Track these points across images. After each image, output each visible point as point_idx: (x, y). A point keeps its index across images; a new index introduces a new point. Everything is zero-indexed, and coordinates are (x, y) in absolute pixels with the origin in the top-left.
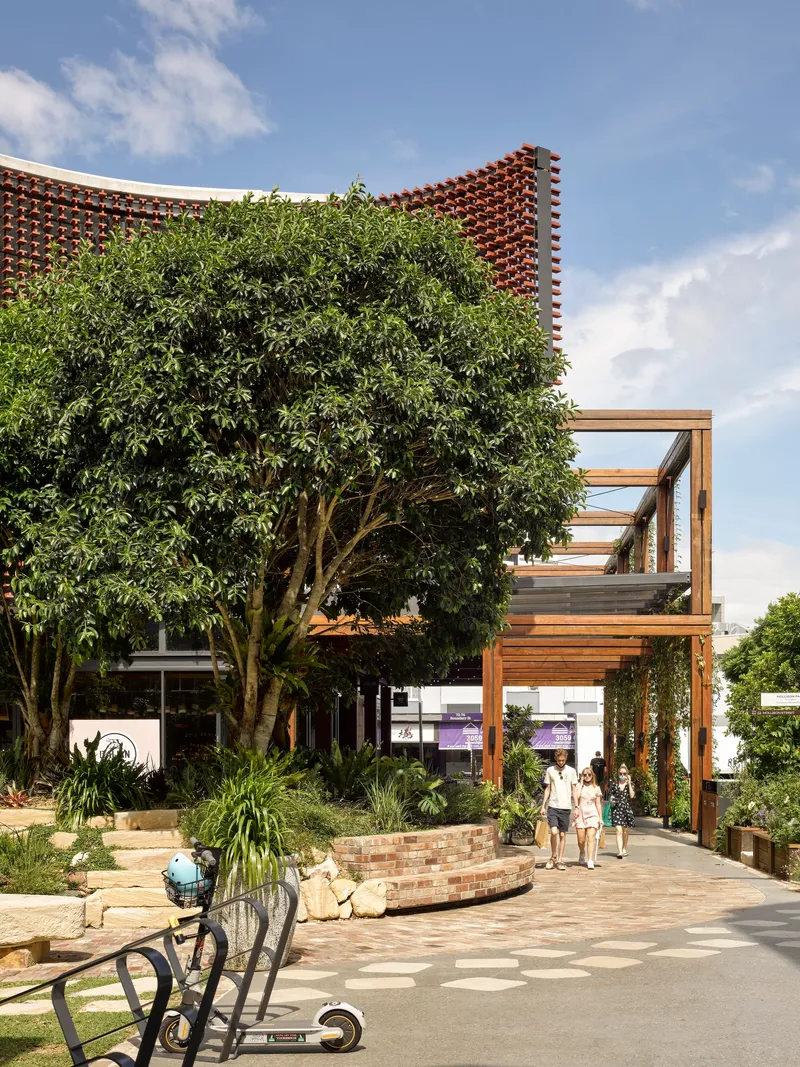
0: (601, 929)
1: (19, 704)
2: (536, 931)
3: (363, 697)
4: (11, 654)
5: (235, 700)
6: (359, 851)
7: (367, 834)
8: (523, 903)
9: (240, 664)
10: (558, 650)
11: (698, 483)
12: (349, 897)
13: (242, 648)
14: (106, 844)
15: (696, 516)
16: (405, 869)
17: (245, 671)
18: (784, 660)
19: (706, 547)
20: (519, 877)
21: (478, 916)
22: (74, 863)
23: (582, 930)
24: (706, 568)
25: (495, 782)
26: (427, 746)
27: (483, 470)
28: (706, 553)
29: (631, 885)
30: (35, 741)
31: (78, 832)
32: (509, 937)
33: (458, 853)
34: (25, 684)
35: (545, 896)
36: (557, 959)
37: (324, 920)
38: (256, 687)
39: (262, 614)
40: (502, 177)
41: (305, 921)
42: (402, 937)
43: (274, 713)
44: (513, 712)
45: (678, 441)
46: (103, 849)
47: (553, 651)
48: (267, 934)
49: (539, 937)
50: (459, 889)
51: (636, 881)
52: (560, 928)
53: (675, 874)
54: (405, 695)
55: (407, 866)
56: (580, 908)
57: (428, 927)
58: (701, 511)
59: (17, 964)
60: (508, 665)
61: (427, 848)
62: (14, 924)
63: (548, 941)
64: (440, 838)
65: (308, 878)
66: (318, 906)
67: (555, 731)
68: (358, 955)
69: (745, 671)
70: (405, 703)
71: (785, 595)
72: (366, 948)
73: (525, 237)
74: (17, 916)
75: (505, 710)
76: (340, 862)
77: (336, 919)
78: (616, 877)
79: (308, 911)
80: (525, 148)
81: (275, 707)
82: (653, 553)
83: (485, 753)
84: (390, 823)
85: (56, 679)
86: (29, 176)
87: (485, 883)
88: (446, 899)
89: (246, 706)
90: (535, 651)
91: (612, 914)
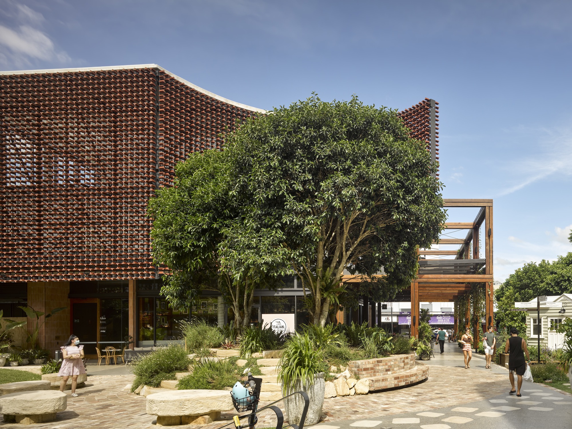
0: (455, 400)
1: (232, 307)
2: (429, 401)
3: (371, 306)
4: (228, 288)
5: (312, 305)
6: (359, 367)
7: (362, 359)
8: (424, 387)
9: (314, 291)
10: (438, 288)
11: (488, 226)
12: (354, 386)
13: (315, 284)
14: (258, 364)
15: (487, 238)
16: (377, 374)
17: (316, 293)
18: (517, 292)
19: (491, 249)
20: (422, 376)
21: (406, 394)
22: (244, 372)
23: (447, 401)
24: (491, 257)
25: (415, 337)
26: (394, 323)
27: (406, 210)
28: (491, 252)
29: (465, 378)
30: (238, 322)
31: (248, 359)
32: (417, 405)
33: (399, 366)
34: (234, 299)
35: (433, 383)
36: (436, 418)
37: (343, 396)
38: (320, 300)
39: (322, 271)
40: (418, 110)
41: (336, 397)
42: (373, 405)
43: (328, 310)
44: (423, 311)
45: (480, 211)
46: (257, 367)
47: (436, 288)
48: (309, 410)
49: (430, 405)
50: (398, 382)
51: (467, 376)
52: (438, 400)
53: (482, 372)
54: (386, 305)
55: (378, 372)
56: (447, 389)
57: (384, 399)
58: (489, 236)
59: (202, 422)
60: (420, 294)
61: (386, 364)
62: (201, 405)
63: (433, 407)
64: (391, 361)
65: (337, 378)
66: (341, 390)
67: (438, 318)
68: (352, 416)
69: (502, 297)
70: (386, 308)
71: (517, 269)
72: (357, 411)
73: (426, 132)
74: (202, 401)
75: (420, 310)
76: (351, 371)
77: (349, 395)
78: (460, 374)
79: (337, 392)
80: (426, 100)
81: (328, 308)
82: (471, 254)
83: (412, 326)
84: (372, 354)
85: (245, 298)
86: (247, 110)
87: (409, 379)
88: (393, 386)
89: (316, 308)
90: (430, 289)
91: (459, 392)
